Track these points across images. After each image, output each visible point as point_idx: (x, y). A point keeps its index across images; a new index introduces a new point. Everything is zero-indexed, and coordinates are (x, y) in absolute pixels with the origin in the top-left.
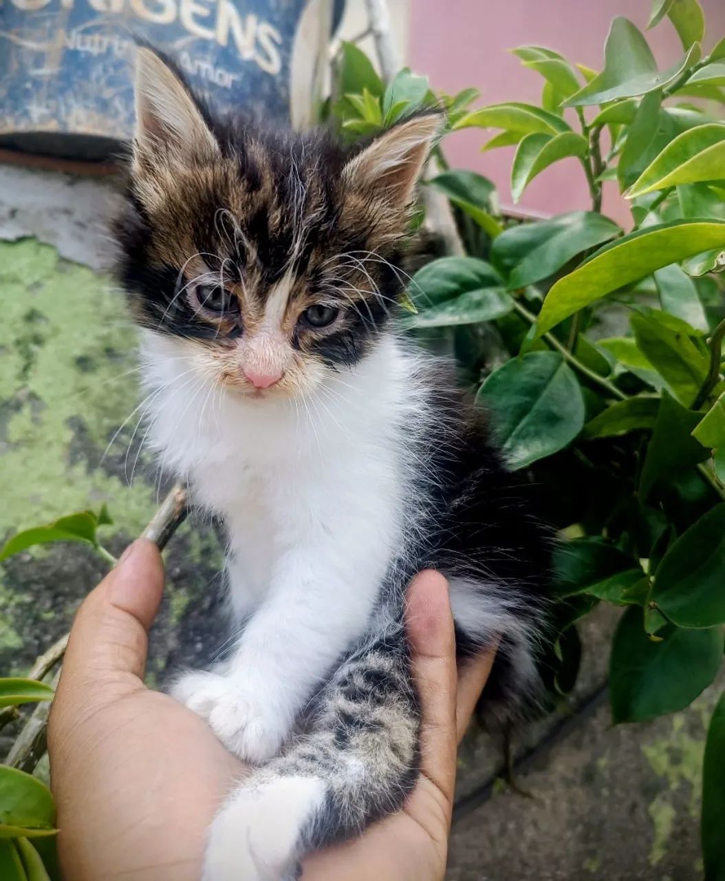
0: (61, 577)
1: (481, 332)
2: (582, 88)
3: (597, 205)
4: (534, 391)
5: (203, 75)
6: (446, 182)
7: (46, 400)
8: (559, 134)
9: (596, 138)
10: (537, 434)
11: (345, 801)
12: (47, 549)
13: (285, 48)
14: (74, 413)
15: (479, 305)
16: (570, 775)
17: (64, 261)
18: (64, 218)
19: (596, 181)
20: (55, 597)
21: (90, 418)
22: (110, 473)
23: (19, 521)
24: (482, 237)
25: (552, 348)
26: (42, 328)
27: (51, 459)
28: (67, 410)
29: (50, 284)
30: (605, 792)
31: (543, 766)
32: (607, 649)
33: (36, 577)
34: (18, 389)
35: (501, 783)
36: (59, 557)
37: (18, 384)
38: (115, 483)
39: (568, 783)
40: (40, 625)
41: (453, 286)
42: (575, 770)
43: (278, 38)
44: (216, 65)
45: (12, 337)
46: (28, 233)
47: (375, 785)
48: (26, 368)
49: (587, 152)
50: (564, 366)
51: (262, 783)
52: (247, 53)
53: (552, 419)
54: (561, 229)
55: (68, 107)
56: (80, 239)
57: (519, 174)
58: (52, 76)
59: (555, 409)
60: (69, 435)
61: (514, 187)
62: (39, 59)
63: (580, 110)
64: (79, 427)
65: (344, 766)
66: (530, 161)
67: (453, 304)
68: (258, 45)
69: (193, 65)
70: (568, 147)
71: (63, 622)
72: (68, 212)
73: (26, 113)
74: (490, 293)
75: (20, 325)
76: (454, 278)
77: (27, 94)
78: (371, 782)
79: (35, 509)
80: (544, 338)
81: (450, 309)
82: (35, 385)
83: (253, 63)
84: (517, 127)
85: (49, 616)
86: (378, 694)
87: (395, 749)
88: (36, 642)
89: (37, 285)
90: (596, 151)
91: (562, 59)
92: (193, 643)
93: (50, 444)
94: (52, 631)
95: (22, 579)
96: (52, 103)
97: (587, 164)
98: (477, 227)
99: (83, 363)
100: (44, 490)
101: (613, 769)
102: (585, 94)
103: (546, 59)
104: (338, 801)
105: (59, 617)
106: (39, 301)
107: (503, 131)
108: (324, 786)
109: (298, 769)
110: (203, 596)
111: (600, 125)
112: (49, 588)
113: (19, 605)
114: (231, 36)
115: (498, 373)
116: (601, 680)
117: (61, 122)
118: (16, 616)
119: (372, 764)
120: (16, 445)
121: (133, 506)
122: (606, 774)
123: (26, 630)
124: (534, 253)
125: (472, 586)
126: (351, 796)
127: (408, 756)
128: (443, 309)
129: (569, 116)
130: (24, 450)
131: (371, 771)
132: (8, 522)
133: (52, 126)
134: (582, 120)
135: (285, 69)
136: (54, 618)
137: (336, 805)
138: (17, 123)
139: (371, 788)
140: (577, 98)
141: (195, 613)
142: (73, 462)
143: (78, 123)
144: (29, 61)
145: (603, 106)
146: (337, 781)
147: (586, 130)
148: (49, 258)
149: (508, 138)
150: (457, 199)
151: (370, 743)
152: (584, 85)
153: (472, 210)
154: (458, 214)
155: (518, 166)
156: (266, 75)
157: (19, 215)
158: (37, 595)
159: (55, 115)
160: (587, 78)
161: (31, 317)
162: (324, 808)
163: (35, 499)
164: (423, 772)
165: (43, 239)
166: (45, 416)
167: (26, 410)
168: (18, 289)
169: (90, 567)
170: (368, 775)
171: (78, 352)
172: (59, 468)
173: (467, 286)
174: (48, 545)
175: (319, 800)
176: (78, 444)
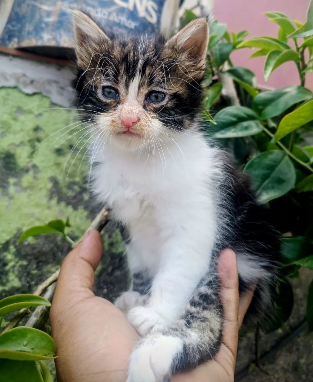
0: (42, 253)
1: (247, 141)
2: (296, 30)
3: (303, 84)
4: (272, 168)
5: (122, 23)
6: (232, 72)
7: (41, 168)
8: (285, 51)
9: (302, 53)
10: (273, 188)
11: (191, 350)
12: (36, 239)
13: (159, 12)
14: (53, 175)
15: (246, 128)
16: (286, 367)
17: (53, 104)
18: (54, 85)
19: (303, 72)
20: (38, 263)
21: (60, 178)
22: (68, 204)
23: (24, 225)
24: (248, 98)
25: (281, 148)
26: (40, 134)
27: (41, 197)
28: (50, 173)
29: (46, 115)
30: (304, 377)
31: (273, 361)
32: (305, 303)
33: (29, 253)
34: (28, 163)
35: (253, 366)
36: (41, 243)
37: (28, 160)
38: (70, 209)
39: (285, 371)
40: (30, 276)
41: (234, 119)
42: (289, 365)
43: (156, 7)
44: (128, 18)
45: (27, 138)
46: (38, 91)
47: (203, 346)
48: (33, 153)
49: (298, 59)
50: (287, 158)
51: (156, 337)
52: (142, 13)
53: (280, 181)
54: (286, 93)
55: (61, 35)
56: (61, 94)
57: (268, 68)
58: (54, 22)
59: (281, 176)
60: (50, 185)
61: (265, 73)
62: (49, 14)
63: (295, 40)
64: (55, 181)
65: (190, 335)
66: (273, 63)
67: (234, 128)
68: (147, 10)
69: (118, 19)
70: (289, 57)
71: (41, 275)
72: (56, 82)
73: (41, 38)
74: (252, 123)
75: (31, 133)
76: (235, 116)
77: (42, 29)
78: (201, 344)
79: (32, 219)
80: (277, 144)
81: (233, 130)
82: (36, 161)
83: (144, 18)
84: (266, 47)
85: (34, 272)
86: (205, 304)
87: (212, 331)
88: (28, 285)
89: (40, 115)
90: (302, 59)
91: (287, 17)
92: (102, 289)
93: (41, 189)
94: (36, 279)
95: (23, 253)
96: (54, 33)
97: (298, 65)
98: (246, 93)
99: (59, 152)
100: (37, 211)
101: (308, 365)
102: (298, 33)
103: (280, 17)
104: (188, 350)
105: (39, 273)
106: (40, 122)
107: (259, 49)
108: (182, 342)
109: (170, 333)
110: (108, 266)
111: (304, 47)
112: (36, 258)
113: (21, 266)
114: (135, 7)
115: (255, 159)
116: (302, 318)
117: (57, 42)
118: (19, 272)
119: (202, 336)
120: (25, 189)
121: (78, 220)
122: (305, 368)
123: (23, 279)
124: (273, 104)
125: (246, 257)
126: (193, 349)
127: (217, 335)
128: (229, 130)
129: (290, 43)
130: (29, 192)
131: (202, 339)
132: (19, 226)
133: (53, 44)
134: (296, 44)
135: (159, 21)
136: (36, 274)
137: (187, 352)
138: (37, 41)
139: (202, 347)
140: (295, 34)
141: (104, 274)
142: (51, 198)
143: (65, 42)
144: (44, 15)
145: (305, 38)
146: (188, 341)
147: (298, 49)
148: (46, 103)
149: (262, 52)
150: (237, 80)
151: (201, 327)
152: (297, 29)
153: (244, 85)
154: (237, 86)
155: (267, 64)
156: (150, 24)
157: (34, 83)
158: (30, 262)
159: (54, 39)
160: (298, 26)
161: (37, 129)
162: (182, 352)
163: (32, 215)
164: (223, 343)
165: (45, 94)
166: (40, 175)
167: (31, 173)
168: (31, 117)
169: (55, 249)
170: (200, 341)
171: (57, 146)
172: (44, 201)
173: (241, 119)
174: (36, 237)
175: (180, 348)
176: (54, 190)
